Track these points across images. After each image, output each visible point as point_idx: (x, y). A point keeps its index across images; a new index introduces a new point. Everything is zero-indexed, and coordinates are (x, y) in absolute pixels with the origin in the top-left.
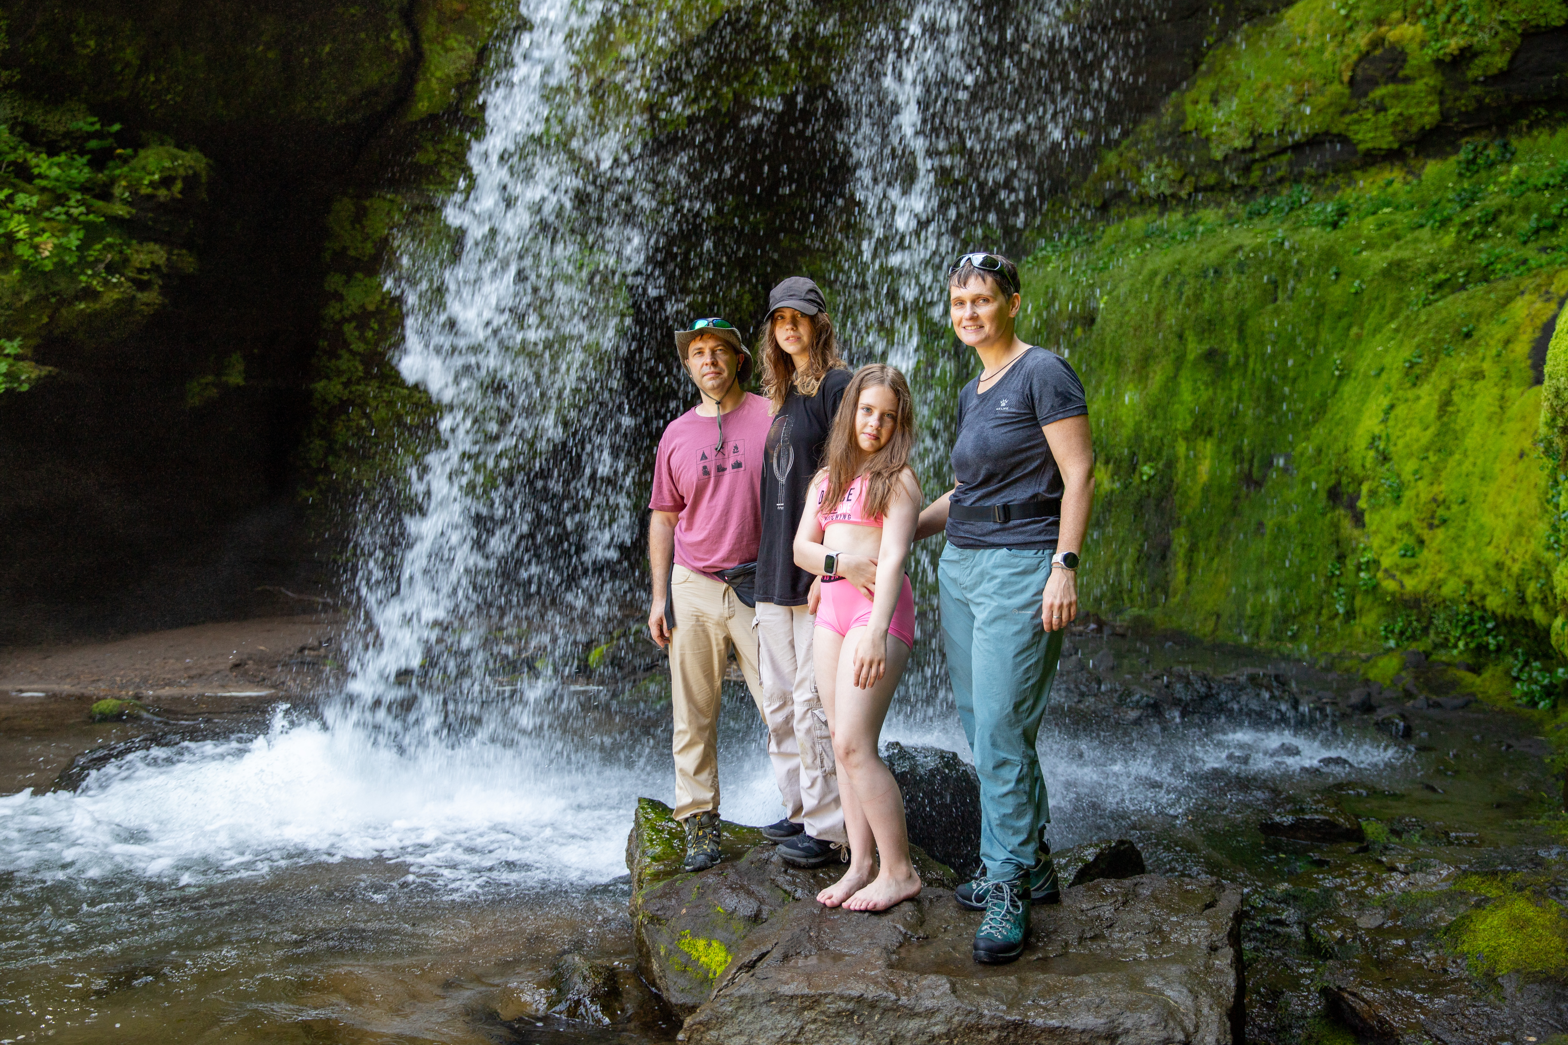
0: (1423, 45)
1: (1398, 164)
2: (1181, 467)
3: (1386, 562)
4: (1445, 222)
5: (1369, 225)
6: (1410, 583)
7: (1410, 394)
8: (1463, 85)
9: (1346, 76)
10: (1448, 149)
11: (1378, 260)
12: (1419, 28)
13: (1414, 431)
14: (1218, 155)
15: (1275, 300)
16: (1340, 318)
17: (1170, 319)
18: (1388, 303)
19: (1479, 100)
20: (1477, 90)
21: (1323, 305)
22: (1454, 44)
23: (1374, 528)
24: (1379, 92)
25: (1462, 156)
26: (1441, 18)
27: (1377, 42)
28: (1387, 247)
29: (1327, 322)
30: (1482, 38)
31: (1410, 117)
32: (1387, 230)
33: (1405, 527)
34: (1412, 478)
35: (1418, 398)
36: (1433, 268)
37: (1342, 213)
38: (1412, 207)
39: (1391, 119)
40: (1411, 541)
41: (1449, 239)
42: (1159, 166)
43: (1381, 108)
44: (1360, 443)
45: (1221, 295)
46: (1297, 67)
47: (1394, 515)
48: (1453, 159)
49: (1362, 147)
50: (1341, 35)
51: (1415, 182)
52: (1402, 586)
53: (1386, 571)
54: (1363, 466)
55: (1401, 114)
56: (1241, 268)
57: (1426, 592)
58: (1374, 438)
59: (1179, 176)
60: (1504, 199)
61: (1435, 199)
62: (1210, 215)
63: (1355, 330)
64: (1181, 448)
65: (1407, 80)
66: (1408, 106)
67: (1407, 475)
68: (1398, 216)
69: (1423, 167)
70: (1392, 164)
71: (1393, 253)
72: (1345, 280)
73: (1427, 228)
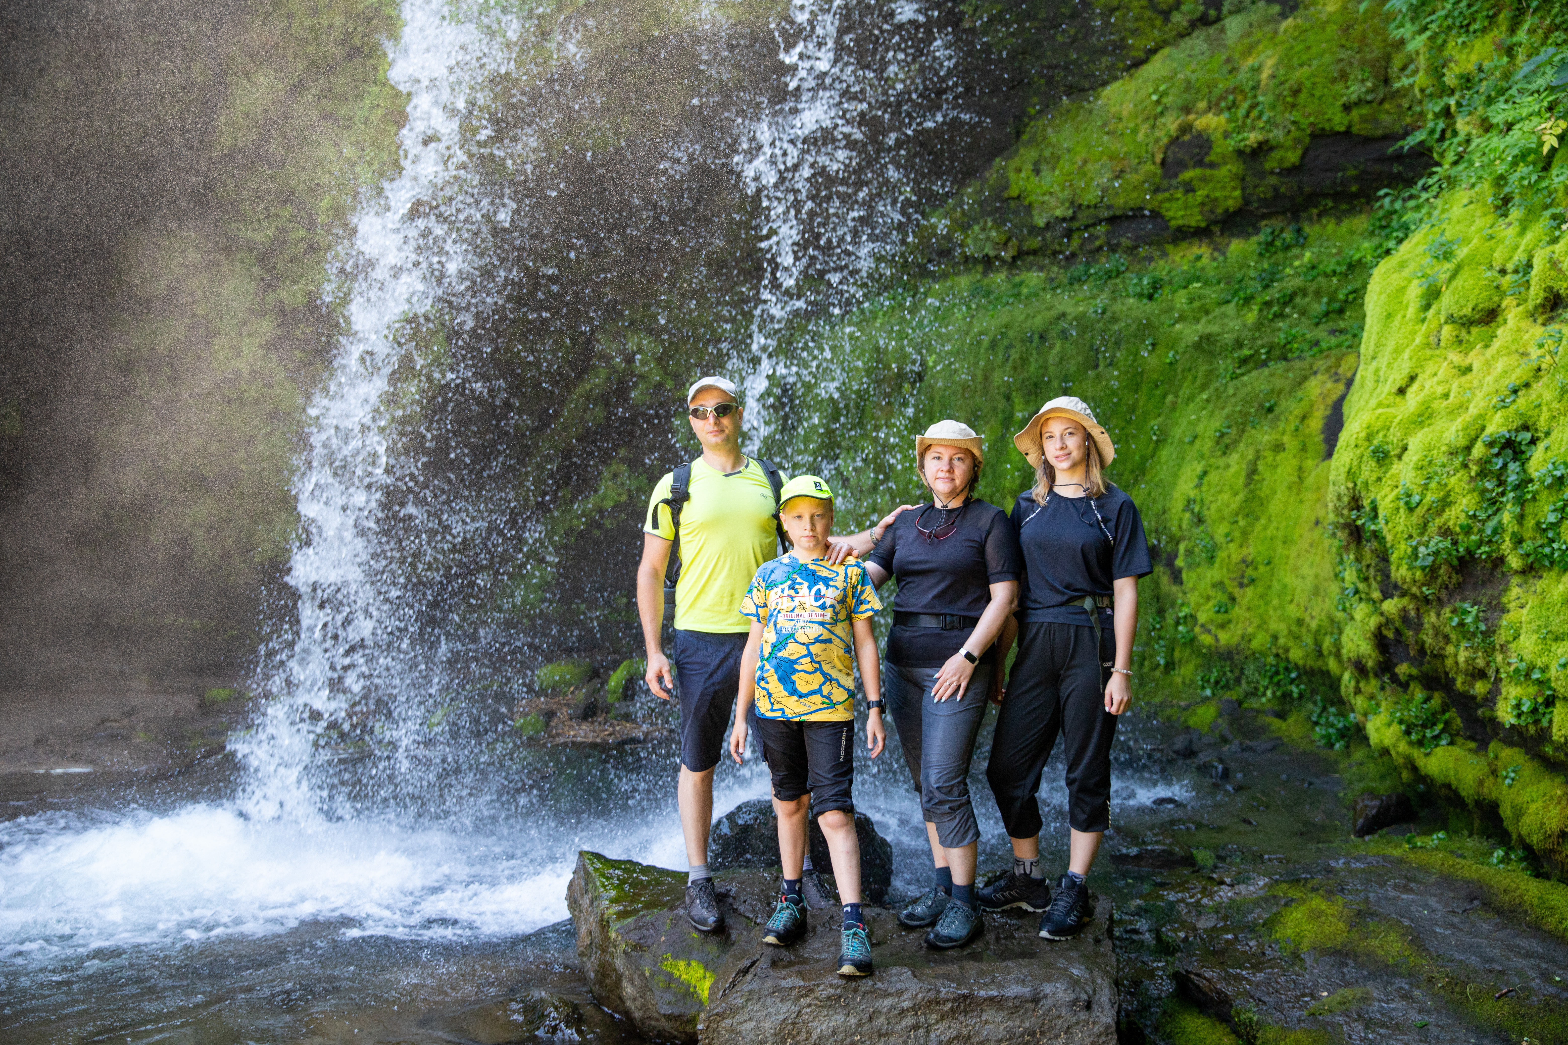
0: (1226, 135)
1: (1206, 241)
3: (1202, 618)
4: (1248, 300)
6: (1224, 637)
7: (1221, 462)
8: (1262, 175)
9: (1159, 157)
10: (1250, 230)
11: (1189, 332)
12: (1223, 118)
13: (1225, 497)
14: (1041, 222)
15: (1097, 367)
16: (1157, 386)
17: (997, 379)
18: (1200, 375)
19: (1276, 189)
20: (1273, 180)
21: (1142, 374)
22: (1253, 138)
23: (1190, 585)
24: (1188, 174)
25: (1261, 237)
26: (1241, 112)
27: (1186, 129)
28: (1197, 320)
29: (1145, 389)
30: (1277, 135)
31: (1216, 200)
32: (1197, 304)
33: (1219, 585)
34: (1224, 541)
35: (1229, 466)
36: (1239, 345)
37: (1156, 286)
38: (1219, 283)
39: (1199, 200)
40: (1225, 599)
41: (1252, 316)
42: (983, 229)
43: (1189, 188)
44: (1177, 506)
45: (1046, 359)
46: (1115, 146)
47: (1209, 574)
48: (1254, 239)
49: (1173, 224)
50: (1153, 119)
51: (1221, 258)
52: (1217, 640)
53: (1202, 625)
54: (1180, 527)
55: (1207, 196)
56: (1064, 335)
57: (1238, 645)
58: (1190, 502)
59: (1004, 239)
60: (1298, 282)
61: (1239, 276)
62: (1033, 278)
63: (1170, 398)
65: (1212, 165)
66: (1214, 190)
67: (1219, 538)
68: (1207, 292)
69: (1228, 245)
70: (1201, 241)
71: (1203, 327)
72: (1160, 351)
73: (1232, 305)
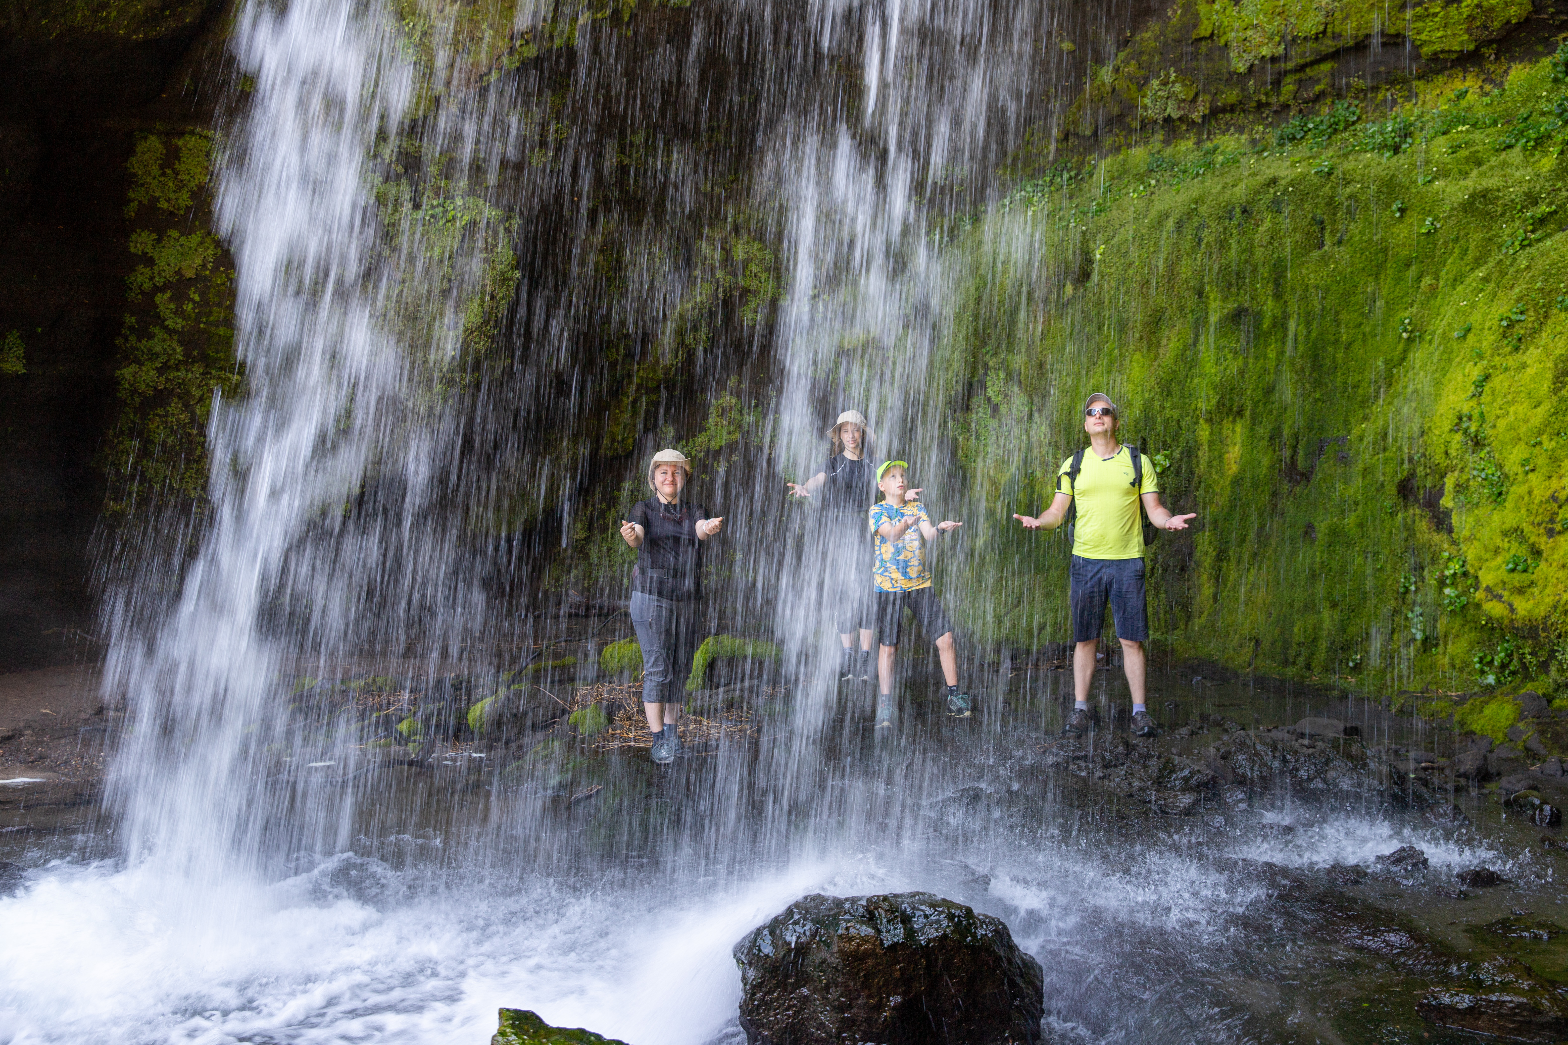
1: (1473, 70)
2: (1204, 455)
3: (1487, 578)
5: (1441, 147)
6: (1523, 607)
7: (1512, 361)
10: (1540, 48)
11: (1454, 191)
13: (1521, 409)
14: (1241, 66)
15: (1321, 245)
16: (1408, 266)
17: (1185, 270)
18: (1472, 246)
21: (1385, 250)
23: (1466, 533)
25: (1558, 56)
28: (1465, 175)
29: (1390, 270)
31: (1491, 9)
32: (1463, 153)
33: (1516, 533)
34: (1520, 470)
35: (1524, 366)
36: (1533, 200)
37: (1406, 133)
38: (1495, 123)
39: (1466, 11)
40: (1523, 552)
42: (1165, 83)
44: (1442, 423)
45: (1252, 240)
47: (1496, 517)
48: (1546, 61)
49: (1426, 50)
51: (1496, 91)
52: (1512, 610)
53: (1488, 589)
54: (1446, 453)
55: (1479, 6)
56: (1276, 206)
57: (1546, 618)
58: (1462, 419)
59: (1192, 94)
61: (1524, 111)
63: (1427, 281)
64: (1204, 432)
67: (1512, 466)
68: (1478, 136)
69: (1506, 72)
70: (1465, 71)
71: (1473, 182)
72: (1412, 218)
73: (1517, 149)
